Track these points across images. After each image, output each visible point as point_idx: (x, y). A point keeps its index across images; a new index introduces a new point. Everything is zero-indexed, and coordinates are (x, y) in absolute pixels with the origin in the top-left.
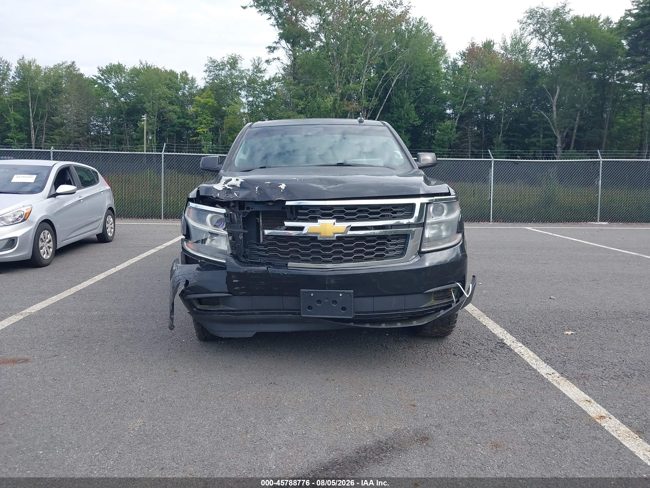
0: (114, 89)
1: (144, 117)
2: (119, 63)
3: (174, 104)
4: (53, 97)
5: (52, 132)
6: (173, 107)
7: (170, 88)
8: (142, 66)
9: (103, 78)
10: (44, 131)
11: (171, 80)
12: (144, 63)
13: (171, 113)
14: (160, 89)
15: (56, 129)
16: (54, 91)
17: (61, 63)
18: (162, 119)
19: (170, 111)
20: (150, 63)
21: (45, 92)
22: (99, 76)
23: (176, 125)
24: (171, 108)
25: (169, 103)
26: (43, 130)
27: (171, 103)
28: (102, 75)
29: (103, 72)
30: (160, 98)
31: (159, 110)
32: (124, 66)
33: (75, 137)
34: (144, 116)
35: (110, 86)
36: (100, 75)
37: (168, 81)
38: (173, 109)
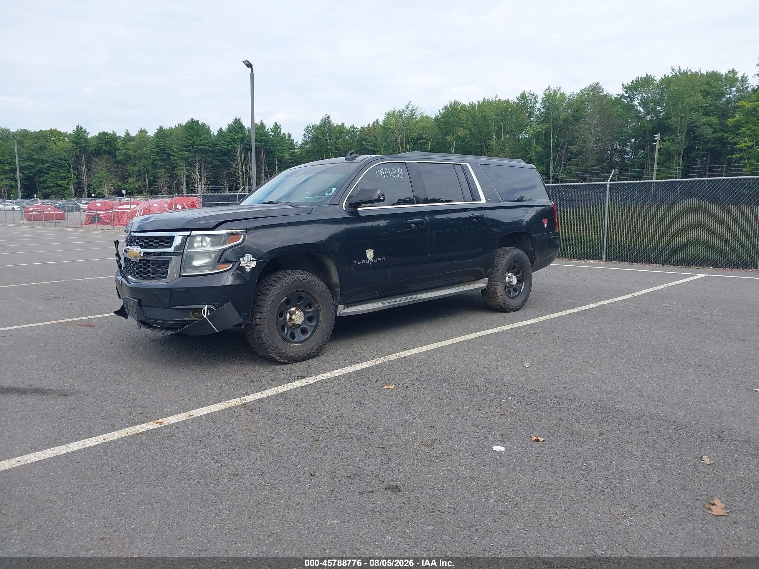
0: (639, 106)
1: (656, 137)
2: (647, 75)
3: (710, 115)
4: (573, 125)
5: (570, 162)
6: (708, 119)
7: (706, 94)
8: (674, 74)
9: (627, 95)
10: (563, 161)
11: (710, 85)
12: (677, 69)
13: (704, 127)
14: (691, 98)
15: (573, 158)
16: (576, 118)
17: (589, 86)
18: (692, 136)
19: (704, 124)
20: (684, 68)
21: (565, 120)
22: (623, 94)
23: (710, 141)
24: (705, 120)
25: (703, 115)
26: (561, 161)
27: (707, 114)
28: (626, 92)
29: (627, 88)
30: (692, 109)
31: (689, 125)
32: (653, 77)
33: (592, 166)
34: (657, 135)
35: (636, 102)
36: (624, 92)
37: (705, 87)
38: (709, 121)
